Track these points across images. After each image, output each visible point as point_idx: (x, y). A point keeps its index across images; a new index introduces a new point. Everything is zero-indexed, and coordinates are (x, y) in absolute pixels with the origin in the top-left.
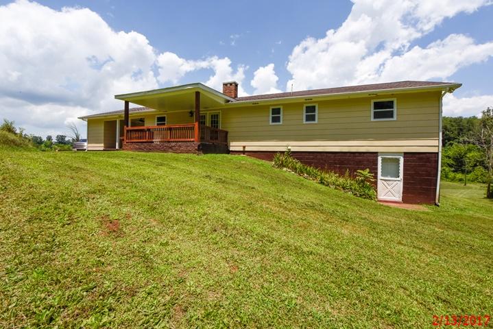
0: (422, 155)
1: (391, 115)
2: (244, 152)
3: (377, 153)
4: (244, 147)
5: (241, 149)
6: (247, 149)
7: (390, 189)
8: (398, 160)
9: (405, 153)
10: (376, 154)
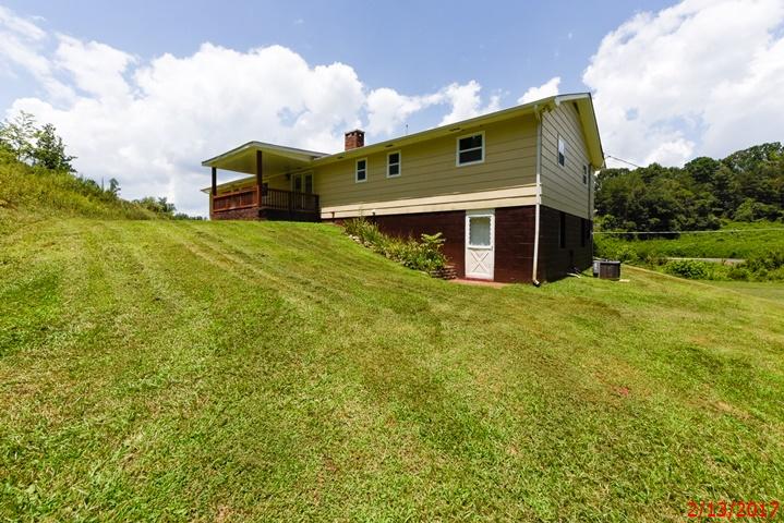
0: (516, 211)
1: (477, 156)
2: (333, 220)
3: (464, 211)
4: (333, 213)
5: (330, 216)
6: (336, 216)
7: (480, 260)
8: (488, 219)
9: (497, 209)
10: (462, 213)
